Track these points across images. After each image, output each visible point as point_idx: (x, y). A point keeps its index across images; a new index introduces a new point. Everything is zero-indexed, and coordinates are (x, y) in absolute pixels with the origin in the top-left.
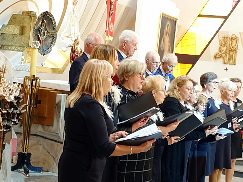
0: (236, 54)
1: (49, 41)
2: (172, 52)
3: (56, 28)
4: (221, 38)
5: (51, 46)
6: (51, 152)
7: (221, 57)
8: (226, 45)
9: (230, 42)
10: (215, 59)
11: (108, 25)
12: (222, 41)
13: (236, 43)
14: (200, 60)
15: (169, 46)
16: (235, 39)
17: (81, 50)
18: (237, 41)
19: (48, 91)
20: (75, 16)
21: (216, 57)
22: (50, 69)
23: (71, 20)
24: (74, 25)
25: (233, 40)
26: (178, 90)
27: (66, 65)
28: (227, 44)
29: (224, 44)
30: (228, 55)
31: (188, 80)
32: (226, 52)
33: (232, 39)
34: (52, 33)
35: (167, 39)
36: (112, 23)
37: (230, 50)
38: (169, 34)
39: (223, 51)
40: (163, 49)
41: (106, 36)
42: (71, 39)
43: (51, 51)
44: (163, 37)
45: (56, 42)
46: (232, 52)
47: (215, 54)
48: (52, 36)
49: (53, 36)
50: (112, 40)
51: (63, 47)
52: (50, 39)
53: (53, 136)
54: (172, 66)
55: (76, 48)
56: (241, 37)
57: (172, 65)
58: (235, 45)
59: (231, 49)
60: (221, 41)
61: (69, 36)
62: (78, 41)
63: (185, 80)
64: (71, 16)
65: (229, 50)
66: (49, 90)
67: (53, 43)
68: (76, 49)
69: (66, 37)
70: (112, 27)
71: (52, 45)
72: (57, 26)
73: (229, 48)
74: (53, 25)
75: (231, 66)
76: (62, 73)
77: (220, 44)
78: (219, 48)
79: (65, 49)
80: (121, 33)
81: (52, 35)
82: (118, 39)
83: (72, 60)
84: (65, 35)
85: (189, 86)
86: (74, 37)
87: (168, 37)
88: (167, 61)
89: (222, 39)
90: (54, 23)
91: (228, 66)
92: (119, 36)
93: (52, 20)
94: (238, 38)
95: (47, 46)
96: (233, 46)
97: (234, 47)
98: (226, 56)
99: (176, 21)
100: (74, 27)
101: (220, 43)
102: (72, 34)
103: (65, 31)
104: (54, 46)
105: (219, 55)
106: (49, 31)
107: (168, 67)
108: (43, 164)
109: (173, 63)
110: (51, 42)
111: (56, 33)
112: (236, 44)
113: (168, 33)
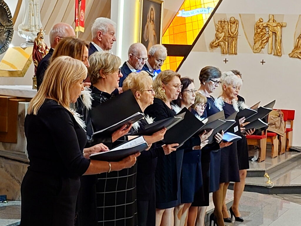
0: (237, 41)
1: (4, 37)
2: (158, 42)
3: (11, 20)
4: (217, 23)
5: (7, 43)
6: (16, 176)
7: (218, 45)
8: (223, 31)
9: (228, 26)
10: (211, 48)
11: (77, 12)
12: (219, 26)
13: (236, 27)
14: (193, 51)
15: (154, 36)
16: (234, 22)
17: (46, 46)
18: (237, 25)
19: (8, 100)
20: (35, 3)
21: (212, 46)
22: (7, 71)
23: (30, 8)
24: (34, 15)
25: (231, 24)
26: (163, 88)
27: (27, 66)
28: (225, 30)
29: (221, 29)
30: (227, 43)
31: (174, 76)
32: (224, 40)
33: (231, 22)
34: (7, 26)
35: (151, 26)
36: (82, 10)
37: (229, 37)
38: (153, 21)
39: (220, 38)
40: (147, 40)
41: (76, 27)
42: (31, 32)
43: (7, 49)
44: (145, 25)
45: (13, 37)
46: (232, 39)
47: (211, 42)
48: (7, 31)
49: (9, 30)
50: (83, 31)
51: (22, 44)
52: (5, 35)
53: (18, 155)
54: (160, 61)
55: (40, 43)
56: (241, 20)
57: (161, 59)
58: (235, 31)
59: (230, 35)
60: (217, 25)
61: (29, 29)
62: (42, 35)
63: (171, 76)
64: (30, 4)
65: (227, 36)
66: (9, 98)
67: (9, 39)
68: (40, 45)
69: (25, 30)
70: (82, 15)
71: (8, 41)
72: (13, 17)
73: (227, 34)
74: (7, 16)
75: (231, 56)
76: (23, 77)
77: (217, 30)
78: (216, 34)
79: (24, 46)
80: (93, 23)
81: (7, 29)
82: (91, 29)
83: (35, 59)
84: (23, 28)
85: (176, 83)
86: (35, 30)
87: (152, 25)
88: (154, 54)
89: (219, 23)
90: (8, 14)
91: (227, 57)
92: (92, 26)
93: (6, 9)
94: (238, 22)
95: (2, 43)
96: (232, 31)
97: (234, 33)
98: (224, 45)
99: (161, 4)
100: (35, 17)
101: (216, 28)
102: (32, 26)
103: (23, 23)
104: (10, 42)
105: (216, 44)
106: (4, 24)
107: (156, 61)
108: (6, 191)
109: (161, 57)
110: (6, 38)
111: (12, 27)
112: (236, 29)
113: (152, 19)
